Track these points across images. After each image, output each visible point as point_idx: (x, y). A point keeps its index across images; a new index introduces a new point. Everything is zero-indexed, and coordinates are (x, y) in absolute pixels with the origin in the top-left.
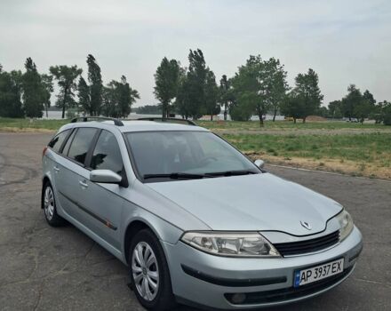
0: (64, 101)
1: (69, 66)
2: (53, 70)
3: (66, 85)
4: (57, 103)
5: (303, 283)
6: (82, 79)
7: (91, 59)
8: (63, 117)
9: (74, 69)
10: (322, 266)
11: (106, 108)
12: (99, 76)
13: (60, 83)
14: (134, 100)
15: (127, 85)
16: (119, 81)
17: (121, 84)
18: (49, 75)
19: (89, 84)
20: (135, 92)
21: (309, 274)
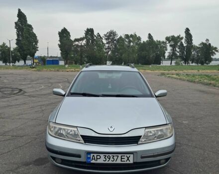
0: (172, 55)
1: (176, 36)
2: (167, 39)
3: (173, 47)
4: (168, 56)
5: (93, 161)
6: (182, 42)
7: (187, 31)
8: (171, 64)
9: (178, 37)
10: (111, 155)
11: (197, 58)
12: (191, 40)
13: (170, 45)
14: (215, 54)
15: (210, 44)
16: (205, 42)
17: (206, 44)
18: (165, 41)
19: (185, 45)
20: (216, 48)
21: (98, 157)
